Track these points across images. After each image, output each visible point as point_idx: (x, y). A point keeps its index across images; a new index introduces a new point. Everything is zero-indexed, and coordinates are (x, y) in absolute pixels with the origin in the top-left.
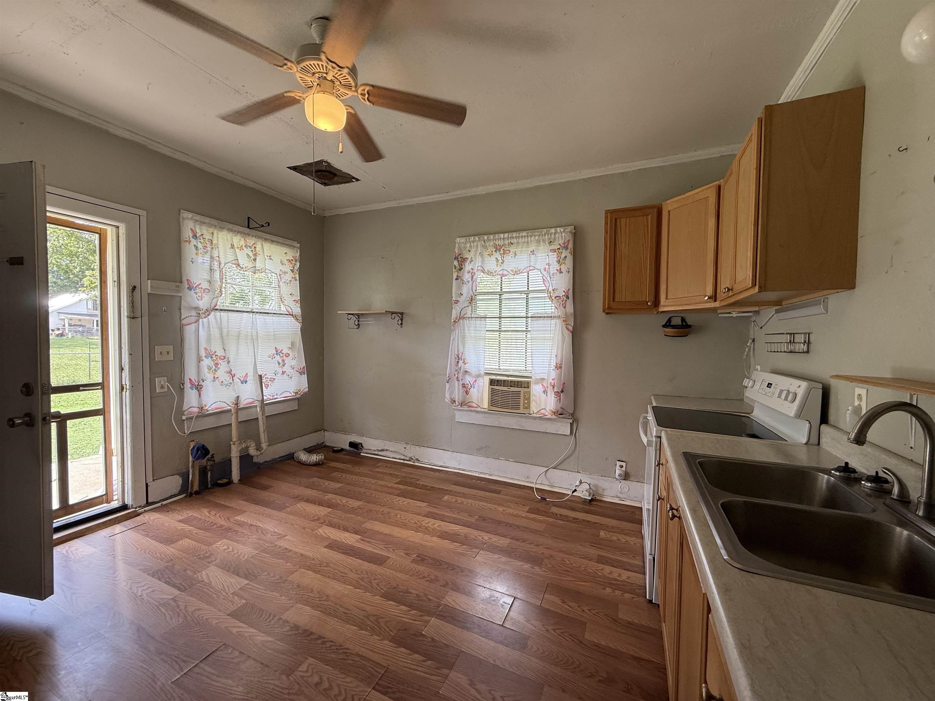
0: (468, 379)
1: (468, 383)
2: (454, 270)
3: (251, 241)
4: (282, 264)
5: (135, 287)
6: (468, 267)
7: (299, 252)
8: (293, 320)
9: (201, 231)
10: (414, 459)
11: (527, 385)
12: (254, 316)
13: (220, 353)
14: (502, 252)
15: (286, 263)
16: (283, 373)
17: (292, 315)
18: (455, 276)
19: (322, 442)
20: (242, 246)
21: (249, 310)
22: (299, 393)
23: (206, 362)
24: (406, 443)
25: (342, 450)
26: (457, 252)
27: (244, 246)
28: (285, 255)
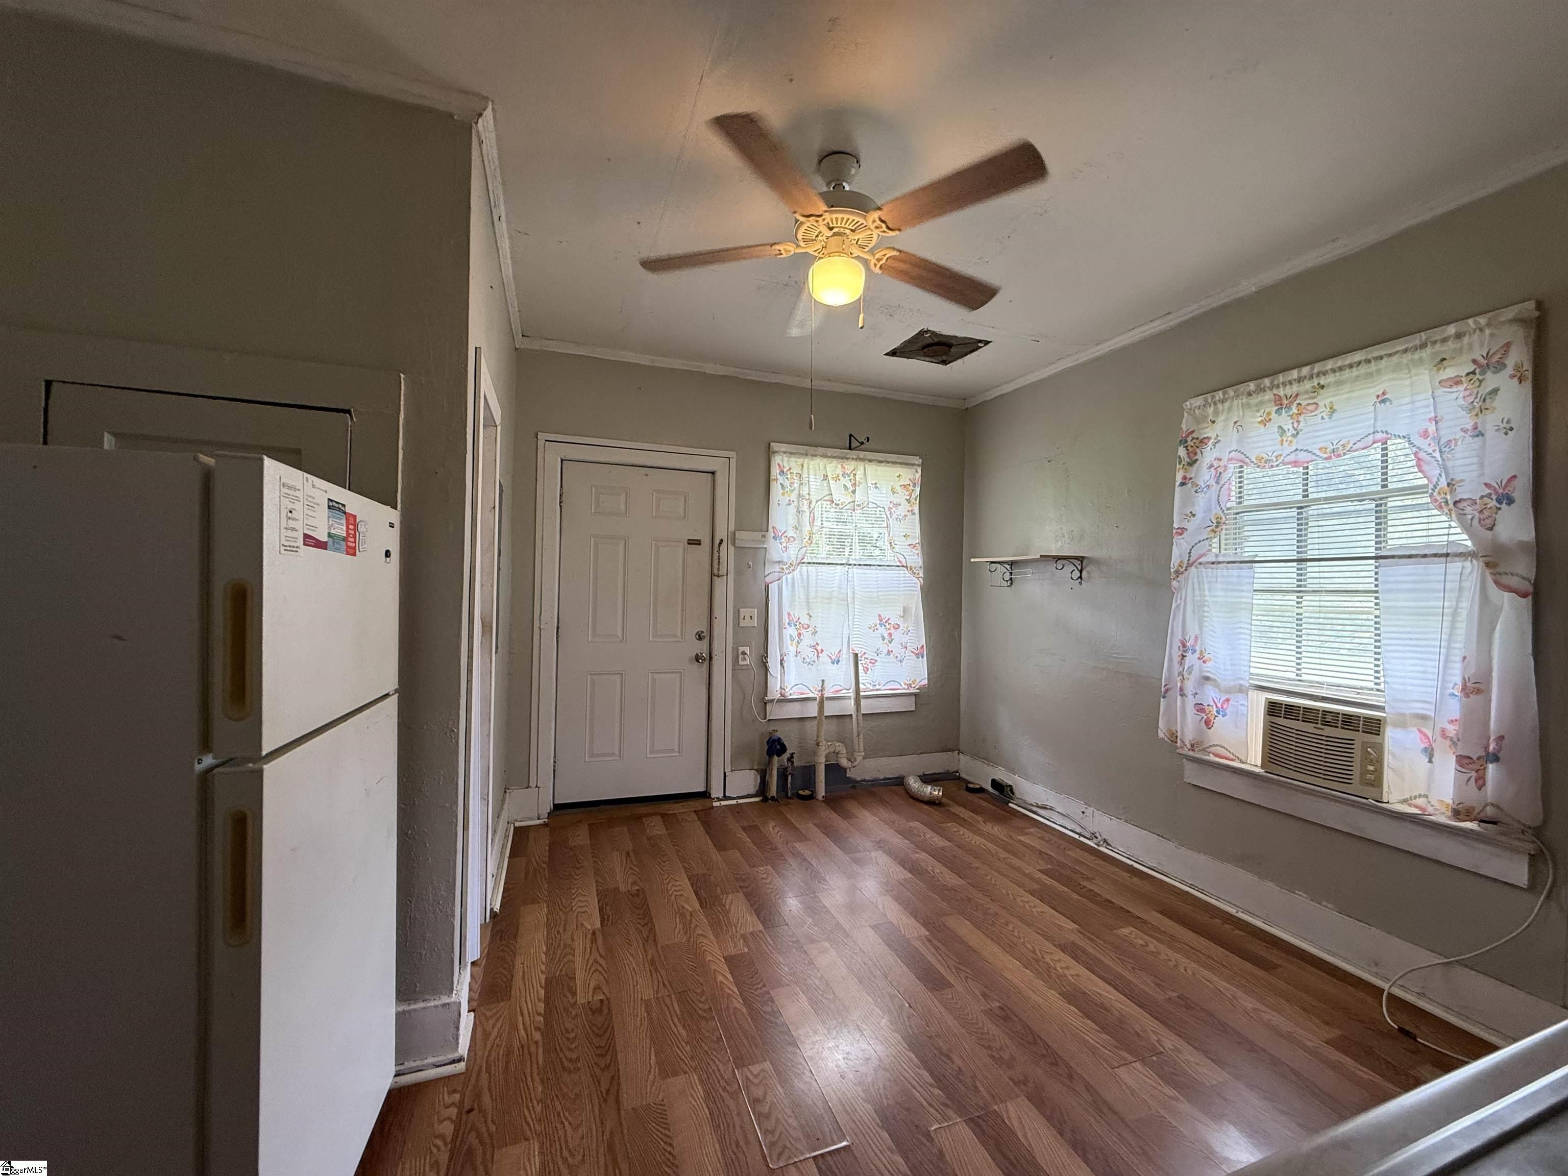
0: (1211, 696)
1: (1212, 703)
2: (1178, 467)
3: (850, 466)
4: (894, 493)
5: (722, 540)
6: (1208, 456)
7: (919, 471)
8: (908, 574)
9: (789, 465)
10: (1100, 838)
11: (1374, 727)
12: (850, 571)
13: (804, 620)
14: (1294, 410)
15: (898, 489)
16: (889, 653)
17: (907, 567)
18: (1179, 480)
19: (955, 769)
20: (838, 476)
21: (844, 562)
22: (913, 686)
23: (790, 631)
24: (1086, 804)
25: (981, 790)
26: (1184, 428)
27: (840, 475)
28: (898, 479)
